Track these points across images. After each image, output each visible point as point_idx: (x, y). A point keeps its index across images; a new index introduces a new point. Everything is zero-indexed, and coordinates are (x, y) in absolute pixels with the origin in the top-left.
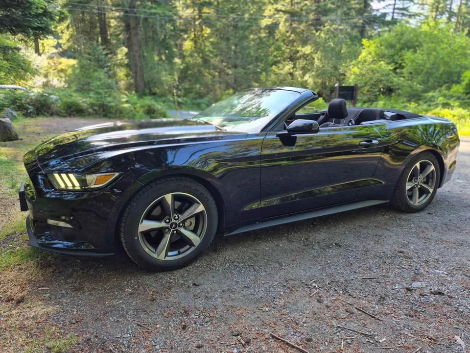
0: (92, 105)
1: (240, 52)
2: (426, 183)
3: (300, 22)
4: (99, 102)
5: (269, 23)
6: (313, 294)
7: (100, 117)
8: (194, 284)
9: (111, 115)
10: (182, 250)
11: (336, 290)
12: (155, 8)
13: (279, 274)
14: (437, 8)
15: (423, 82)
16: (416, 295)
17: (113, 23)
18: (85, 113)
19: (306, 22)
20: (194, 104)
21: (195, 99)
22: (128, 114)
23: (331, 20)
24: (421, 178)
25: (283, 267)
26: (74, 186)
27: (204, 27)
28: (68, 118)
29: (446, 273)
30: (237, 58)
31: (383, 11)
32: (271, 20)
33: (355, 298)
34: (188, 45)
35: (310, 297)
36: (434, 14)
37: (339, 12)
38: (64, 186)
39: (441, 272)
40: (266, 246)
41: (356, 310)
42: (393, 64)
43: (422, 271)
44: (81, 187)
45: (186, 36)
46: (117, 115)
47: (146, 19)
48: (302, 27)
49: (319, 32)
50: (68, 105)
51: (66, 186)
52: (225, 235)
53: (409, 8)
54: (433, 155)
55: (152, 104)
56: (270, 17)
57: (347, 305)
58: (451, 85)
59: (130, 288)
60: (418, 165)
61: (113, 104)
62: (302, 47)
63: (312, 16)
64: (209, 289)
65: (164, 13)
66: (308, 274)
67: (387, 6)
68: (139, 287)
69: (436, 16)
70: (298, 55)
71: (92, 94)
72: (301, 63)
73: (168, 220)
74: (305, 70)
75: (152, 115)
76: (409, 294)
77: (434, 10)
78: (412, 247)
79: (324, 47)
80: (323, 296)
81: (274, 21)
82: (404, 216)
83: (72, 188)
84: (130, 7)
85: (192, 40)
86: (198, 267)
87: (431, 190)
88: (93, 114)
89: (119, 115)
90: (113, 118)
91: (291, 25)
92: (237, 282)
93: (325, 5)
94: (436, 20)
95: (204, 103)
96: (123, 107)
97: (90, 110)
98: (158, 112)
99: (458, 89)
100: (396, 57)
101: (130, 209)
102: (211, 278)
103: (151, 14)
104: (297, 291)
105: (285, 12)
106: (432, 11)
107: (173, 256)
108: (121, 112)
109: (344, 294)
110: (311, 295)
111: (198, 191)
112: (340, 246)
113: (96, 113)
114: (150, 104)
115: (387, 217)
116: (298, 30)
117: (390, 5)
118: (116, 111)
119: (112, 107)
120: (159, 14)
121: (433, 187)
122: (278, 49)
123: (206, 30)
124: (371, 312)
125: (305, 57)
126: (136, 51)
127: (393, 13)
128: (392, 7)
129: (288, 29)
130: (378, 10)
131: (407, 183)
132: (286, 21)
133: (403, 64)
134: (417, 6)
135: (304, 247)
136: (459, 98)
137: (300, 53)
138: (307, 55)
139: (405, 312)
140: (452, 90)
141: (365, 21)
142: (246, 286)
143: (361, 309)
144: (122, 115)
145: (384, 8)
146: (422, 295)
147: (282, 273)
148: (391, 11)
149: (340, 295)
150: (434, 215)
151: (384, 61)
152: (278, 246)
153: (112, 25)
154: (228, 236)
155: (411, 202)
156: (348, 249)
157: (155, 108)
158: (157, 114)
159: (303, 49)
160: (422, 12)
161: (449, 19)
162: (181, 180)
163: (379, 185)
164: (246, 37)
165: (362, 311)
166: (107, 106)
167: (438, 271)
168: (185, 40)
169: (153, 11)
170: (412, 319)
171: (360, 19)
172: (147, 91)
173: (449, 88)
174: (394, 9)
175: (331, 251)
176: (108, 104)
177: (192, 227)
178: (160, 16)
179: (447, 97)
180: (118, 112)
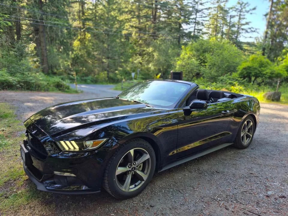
0: (19, 82)
1: (111, 50)
2: (249, 132)
3: (145, 34)
4: (23, 80)
5: (126, 33)
6: (221, 205)
7: (25, 90)
8: (151, 206)
9: (33, 89)
10: (137, 184)
11: (232, 201)
12: (58, 21)
13: (196, 194)
14: (216, 30)
15: (217, 71)
16: (272, 199)
17: (24, 27)
18: (14, 87)
19: (148, 34)
20: (82, 80)
21: (83, 77)
22: (43, 87)
23: (162, 34)
24: (247, 130)
25: (195, 189)
26: (75, 148)
27: (86, 33)
28: (2, 91)
29: (280, 184)
30: (109, 53)
31: (189, 30)
32: (127, 31)
33: (244, 204)
34: (76, 43)
35: (221, 207)
36: (215, 33)
37: (167, 29)
38: (68, 149)
39: (277, 184)
40: (179, 176)
41: (249, 213)
42: (199, 60)
43: (268, 184)
44: (80, 149)
45: (75, 38)
46: (37, 89)
47: (51, 27)
48: (146, 36)
49: (156, 40)
50: (2, 82)
51: (69, 148)
52: (158, 172)
53: (203, 29)
54: (251, 117)
55: (60, 81)
56: (127, 30)
57: (243, 210)
58: (231, 73)
59: (112, 213)
60: (246, 122)
61: (33, 81)
62: (147, 48)
63: (151, 31)
64: (161, 208)
65: (63, 24)
66: (211, 192)
67: (191, 27)
68: (117, 212)
69: (216, 34)
70: (144, 52)
71: (18, 75)
72: (146, 58)
73: (130, 166)
74: (148, 62)
75: (60, 88)
76: (269, 199)
77: (215, 31)
78: (255, 170)
79: (159, 49)
80: (227, 205)
81: (129, 32)
82: (241, 151)
83: (73, 150)
84: (40, 19)
85: (79, 40)
86: (146, 194)
87: (251, 136)
88: (20, 88)
89: (38, 88)
90: (34, 90)
91: (139, 35)
92: (175, 202)
93: (159, 25)
94: (216, 36)
95: (89, 79)
96: (41, 83)
97: (18, 85)
98: (64, 86)
99: (235, 75)
100: (201, 57)
101: (111, 161)
102: (158, 201)
103: (55, 24)
104: (211, 204)
105: (136, 27)
106: (214, 32)
107: (133, 188)
108: (39, 87)
109: (237, 203)
110: (221, 206)
111: (147, 146)
112: (219, 173)
113: (22, 87)
114: (58, 81)
115: (232, 152)
116: (143, 38)
117: (192, 27)
118: (36, 86)
119: (33, 83)
120: (61, 25)
121: (252, 134)
122: (132, 48)
123: (88, 35)
124: (257, 212)
125: (149, 54)
126: (43, 47)
127: (194, 32)
128: (194, 28)
129: (137, 38)
130: (186, 29)
131: (242, 133)
132: (136, 32)
133: (206, 61)
134: (206, 28)
135: (200, 175)
136: (237, 80)
137: (146, 52)
138: (150, 53)
139: (273, 210)
140: (232, 76)
141: (180, 35)
142: (182, 204)
143: (251, 211)
144: (39, 88)
145: (189, 28)
146: (276, 199)
147: (197, 193)
148: (193, 30)
149: (235, 204)
150: (254, 149)
151: (195, 59)
152: (185, 175)
153: (24, 28)
154: (160, 172)
155: (243, 143)
156: (224, 174)
157: (61, 83)
158: (63, 87)
159: (148, 50)
160: (208, 31)
161: (222, 36)
162: (139, 140)
163: (229, 135)
164: (114, 41)
165: (252, 213)
166: (29, 82)
167: (275, 183)
168: (74, 40)
169: (56, 22)
170: (279, 214)
171: (178, 34)
172: (50, 71)
173: (231, 75)
174: (195, 29)
175: (215, 176)
176: (30, 81)
177: (141, 169)
178: (61, 26)
179: (231, 80)
180: (37, 86)
